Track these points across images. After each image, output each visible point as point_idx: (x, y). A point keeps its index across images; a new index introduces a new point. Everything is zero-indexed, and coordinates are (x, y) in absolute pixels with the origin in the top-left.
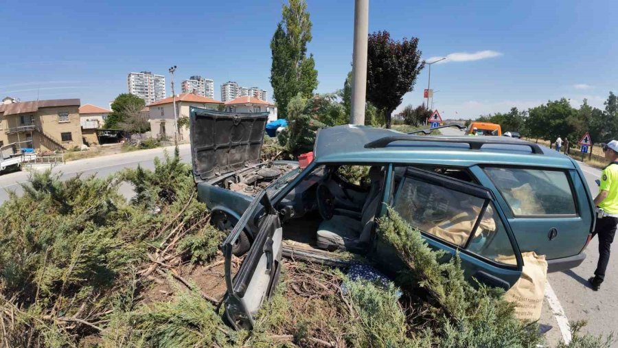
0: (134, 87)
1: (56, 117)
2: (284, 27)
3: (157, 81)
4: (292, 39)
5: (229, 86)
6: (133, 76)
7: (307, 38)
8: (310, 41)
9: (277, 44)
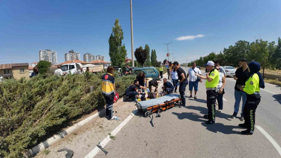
0: (42, 57)
1: (19, 71)
2: (113, 35)
3: (53, 54)
4: (117, 39)
5: (87, 55)
6: (41, 52)
7: (122, 38)
8: (123, 39)
9: (111, 41)
